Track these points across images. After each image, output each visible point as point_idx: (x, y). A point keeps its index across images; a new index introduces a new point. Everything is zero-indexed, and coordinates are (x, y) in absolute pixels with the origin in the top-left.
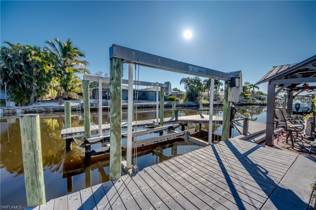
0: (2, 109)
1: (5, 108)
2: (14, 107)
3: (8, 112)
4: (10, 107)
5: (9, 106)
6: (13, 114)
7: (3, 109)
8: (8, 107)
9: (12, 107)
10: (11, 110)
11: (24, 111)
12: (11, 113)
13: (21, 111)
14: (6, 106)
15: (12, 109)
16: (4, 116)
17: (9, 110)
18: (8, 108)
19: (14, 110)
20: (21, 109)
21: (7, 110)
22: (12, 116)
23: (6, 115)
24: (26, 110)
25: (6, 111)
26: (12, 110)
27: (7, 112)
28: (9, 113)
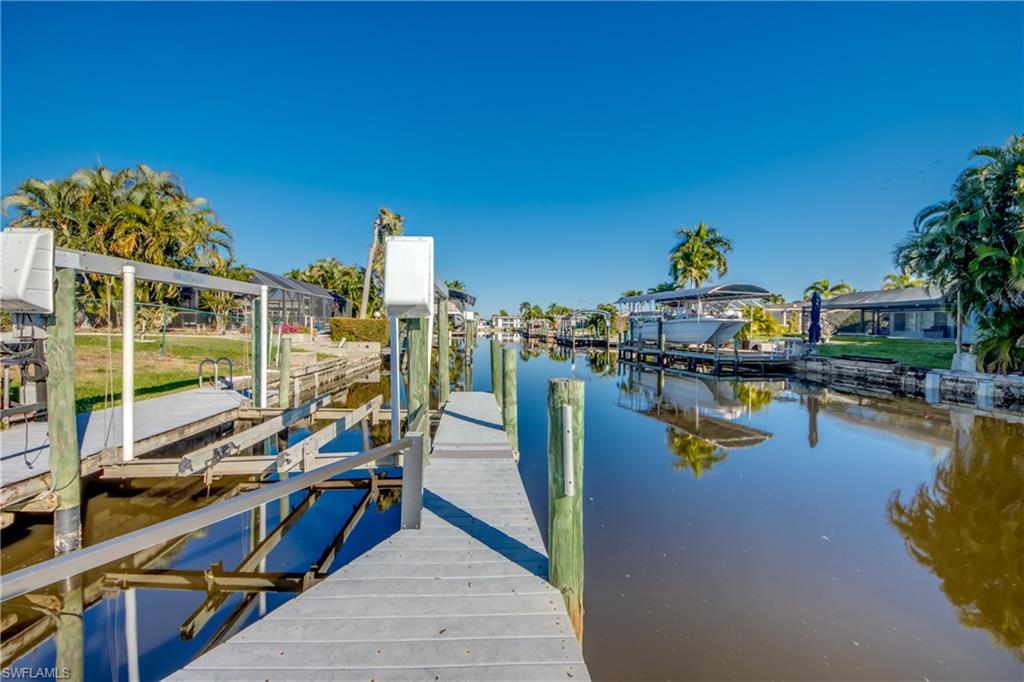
0: (938, 376)
1: (947, 374)
2: (971, 373)
3: (954, 387)
4: (961, 371)
5: (958, 368)
6: (966, 395)
7: (941, 376)
8: (954, 372)
9: (964, 372)
10: (963, 382)
11: (1000, 393)
12: (962, 392)
13: (991, 390)
14: (953, 368)
15: (965, 380)
16: (944, 399)
17: (957, 381)
18: (956, 375)
19: (971, 383)
20: (992, 384)
21: (950, 380)
22: (965, 404)
23: (947, 396)
24: (1011, 389)
25: (948, 383)
26: (967, 382)
27: (950, 388)
28: (955, 393)
